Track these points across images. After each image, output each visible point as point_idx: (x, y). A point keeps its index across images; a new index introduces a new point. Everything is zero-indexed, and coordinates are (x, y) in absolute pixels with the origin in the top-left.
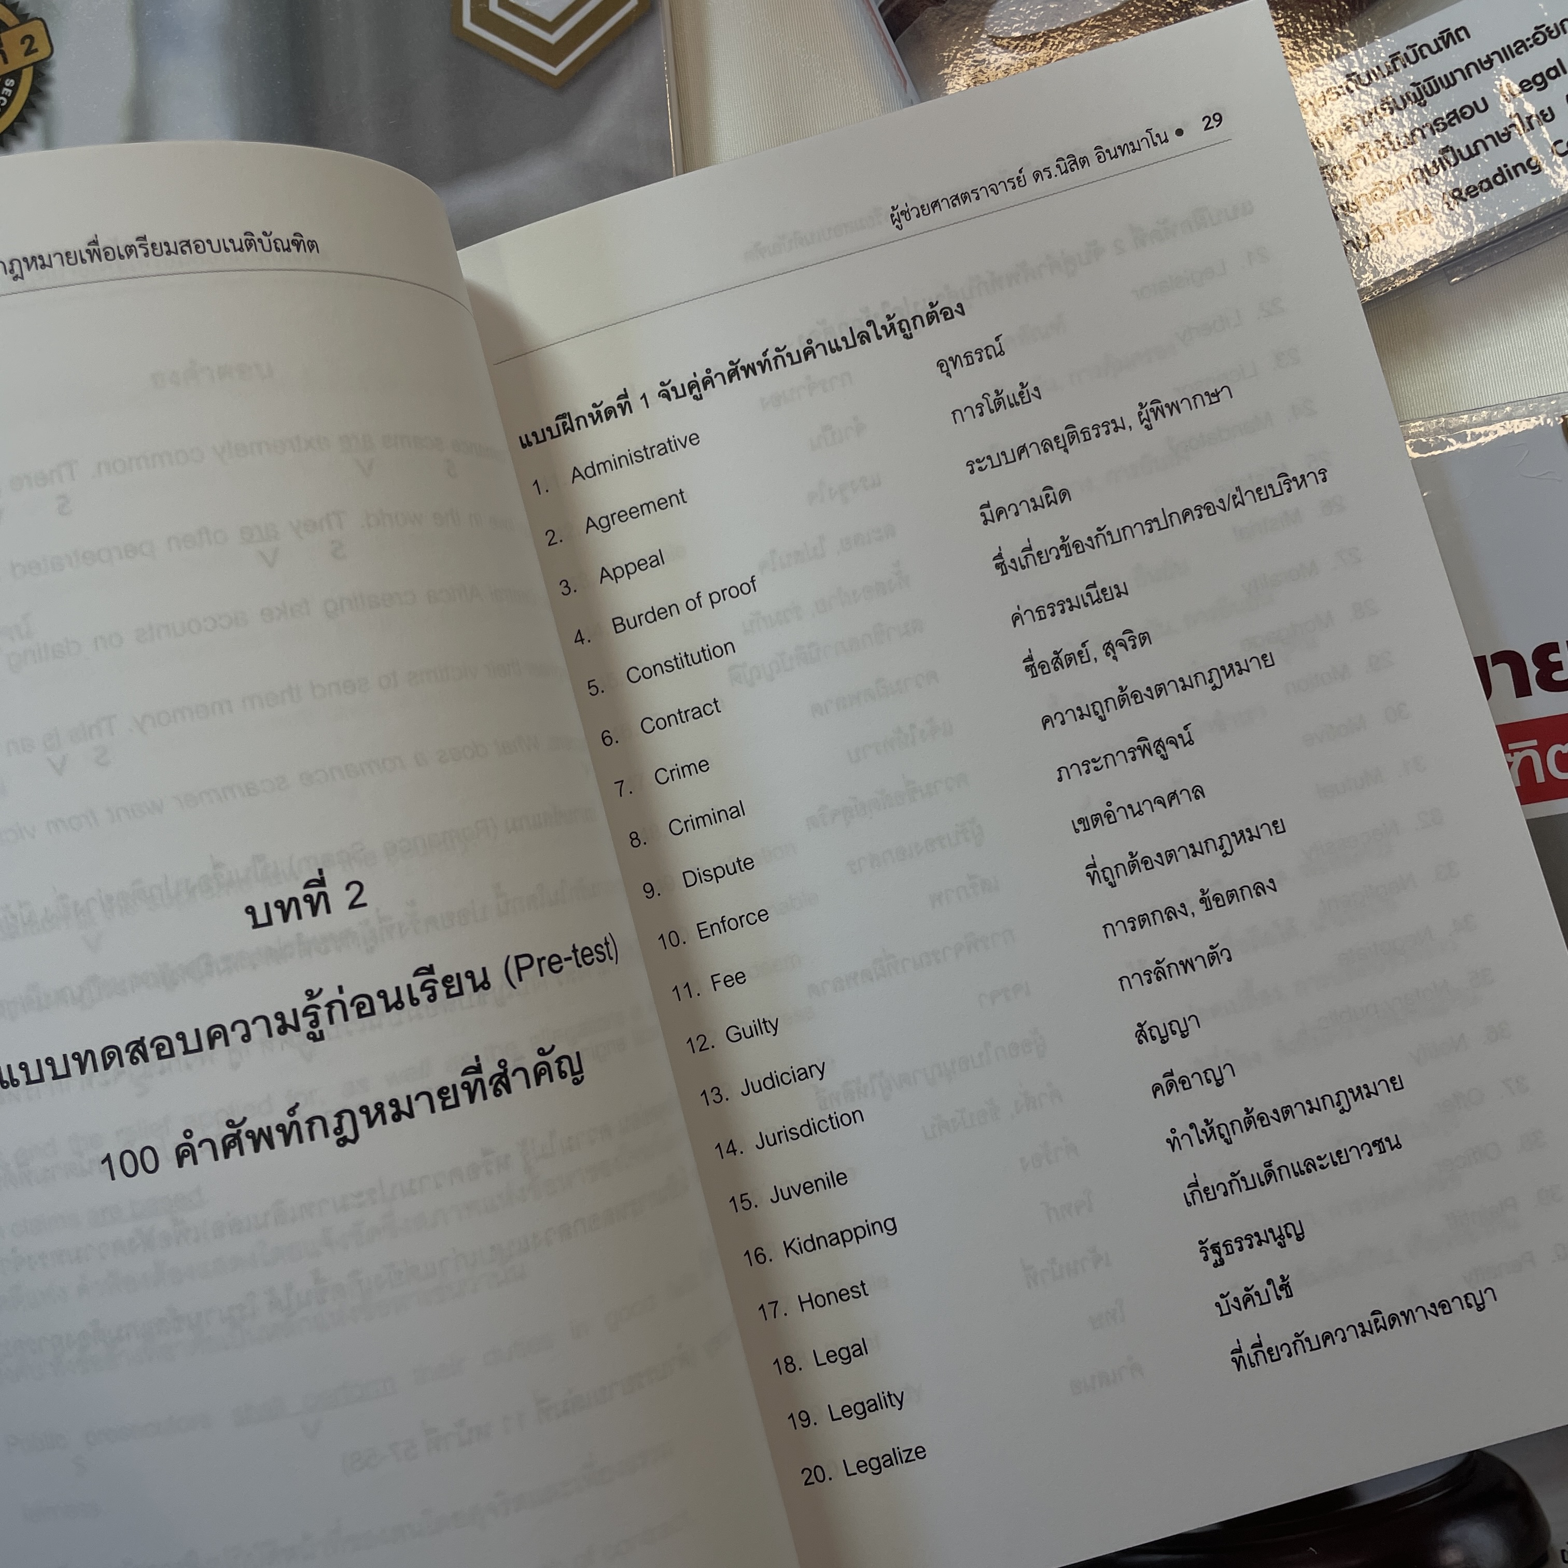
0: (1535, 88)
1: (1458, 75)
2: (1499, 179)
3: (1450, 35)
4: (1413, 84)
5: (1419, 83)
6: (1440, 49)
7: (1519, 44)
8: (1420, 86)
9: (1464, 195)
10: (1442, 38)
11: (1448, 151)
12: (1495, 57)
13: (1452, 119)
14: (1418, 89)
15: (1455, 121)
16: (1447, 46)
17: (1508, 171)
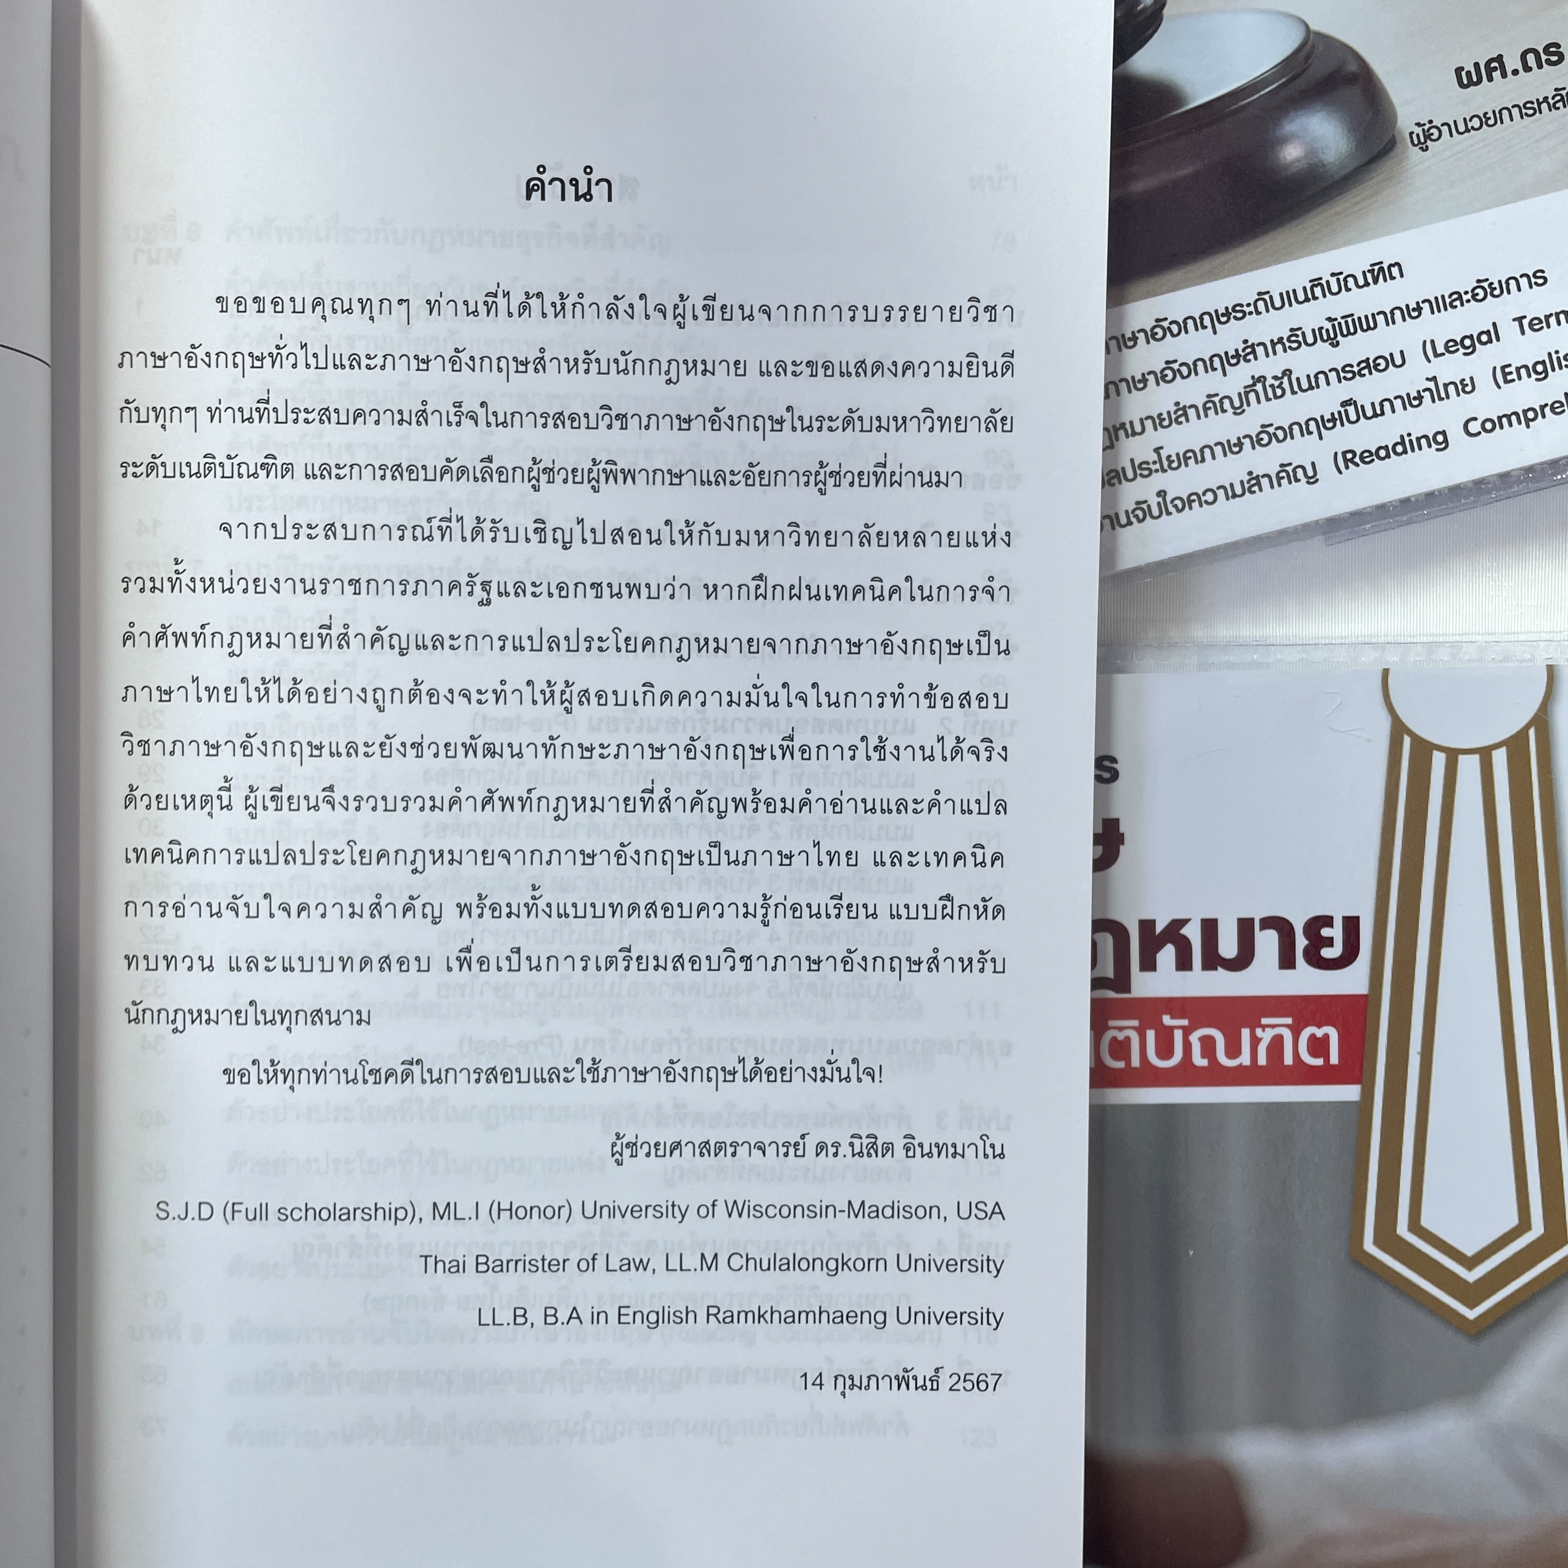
0: (1462, 351)
1: (1380, 319)
2: (1399, 449)
3: (1382, 269)
4: (1329, 319)
5: (1336, 319)
6: (1367, 284)
7: (1455, 296)
8: (1336, 323)
9: (1357, 460)
10: (1372, 271)
11: (1350, 405)
12: (1426, 306)
13: (1364, 368)
14: (1334, 326)
15: (1366, 371)
16: (1376, 281)
17: (1411, 441)
